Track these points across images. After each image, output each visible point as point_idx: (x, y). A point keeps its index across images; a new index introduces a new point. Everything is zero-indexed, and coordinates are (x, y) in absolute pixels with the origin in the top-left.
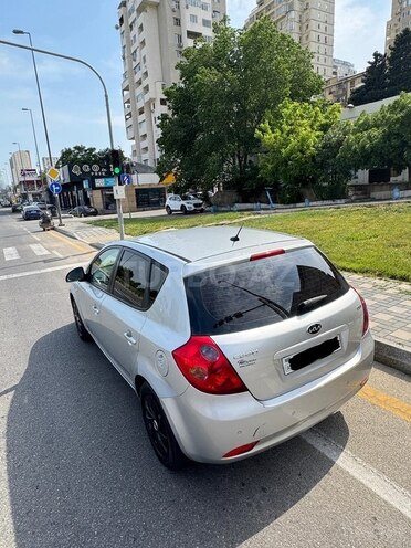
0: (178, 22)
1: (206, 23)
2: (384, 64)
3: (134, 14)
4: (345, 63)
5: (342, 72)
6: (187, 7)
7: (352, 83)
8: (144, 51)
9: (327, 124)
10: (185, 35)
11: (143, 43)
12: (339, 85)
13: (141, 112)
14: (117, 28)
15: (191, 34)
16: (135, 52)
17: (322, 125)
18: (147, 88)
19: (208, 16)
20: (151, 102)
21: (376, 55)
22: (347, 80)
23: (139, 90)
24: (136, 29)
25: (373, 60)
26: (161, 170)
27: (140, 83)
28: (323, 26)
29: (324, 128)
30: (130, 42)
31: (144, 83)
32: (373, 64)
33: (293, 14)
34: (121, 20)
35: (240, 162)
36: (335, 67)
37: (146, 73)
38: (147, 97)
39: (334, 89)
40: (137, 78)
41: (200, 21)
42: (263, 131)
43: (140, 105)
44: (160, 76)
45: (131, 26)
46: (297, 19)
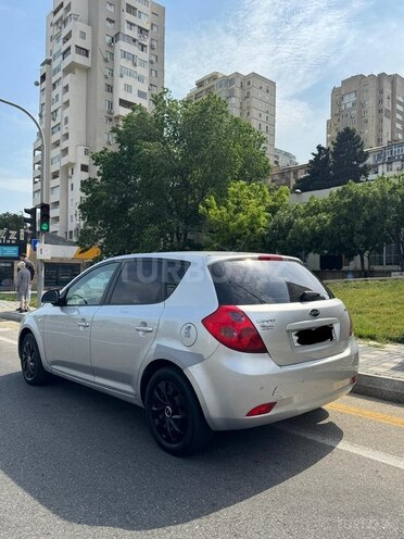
0: (110, 89)
1: (141, 94)
2: (327, 157)
3: (60, 74)
4: (286, 154)
5: (283, 162)
6: (122, 76)
7: (295, 173)
8: (67, 112)
9: (275, 206)
10: (116, 103)
11: (67, 104)
12: (282, 174)
13: (55, 176)
14: (37, 84)
15: (123, 103)
16: (56, 111)
17: (270, 207)
18: (65, 151)
19: (145, 88)
20: (69, 167)
21: (319, 148)
22: (290, 170)
23: (56, 152)
24: (59, 89)
25: (316, 152)
26: (84, 240)
27: (57, 144)
28: (264, 116)
29: (273, 210)
30: (51, 101)
31: (64, 145)
32: (317, 157)
33: (233, 100)
34: (43, 78)
35: (179, 239)
36: (276, 156)
37: (67, 136)
38: (65, 161)
39: (277, 177)
40: (54, 138)
41: (135, 92)
42: (208, 207)
43: (54, 168)
44: (83, 141)
45: (54, 85)
46: (238, 105)
